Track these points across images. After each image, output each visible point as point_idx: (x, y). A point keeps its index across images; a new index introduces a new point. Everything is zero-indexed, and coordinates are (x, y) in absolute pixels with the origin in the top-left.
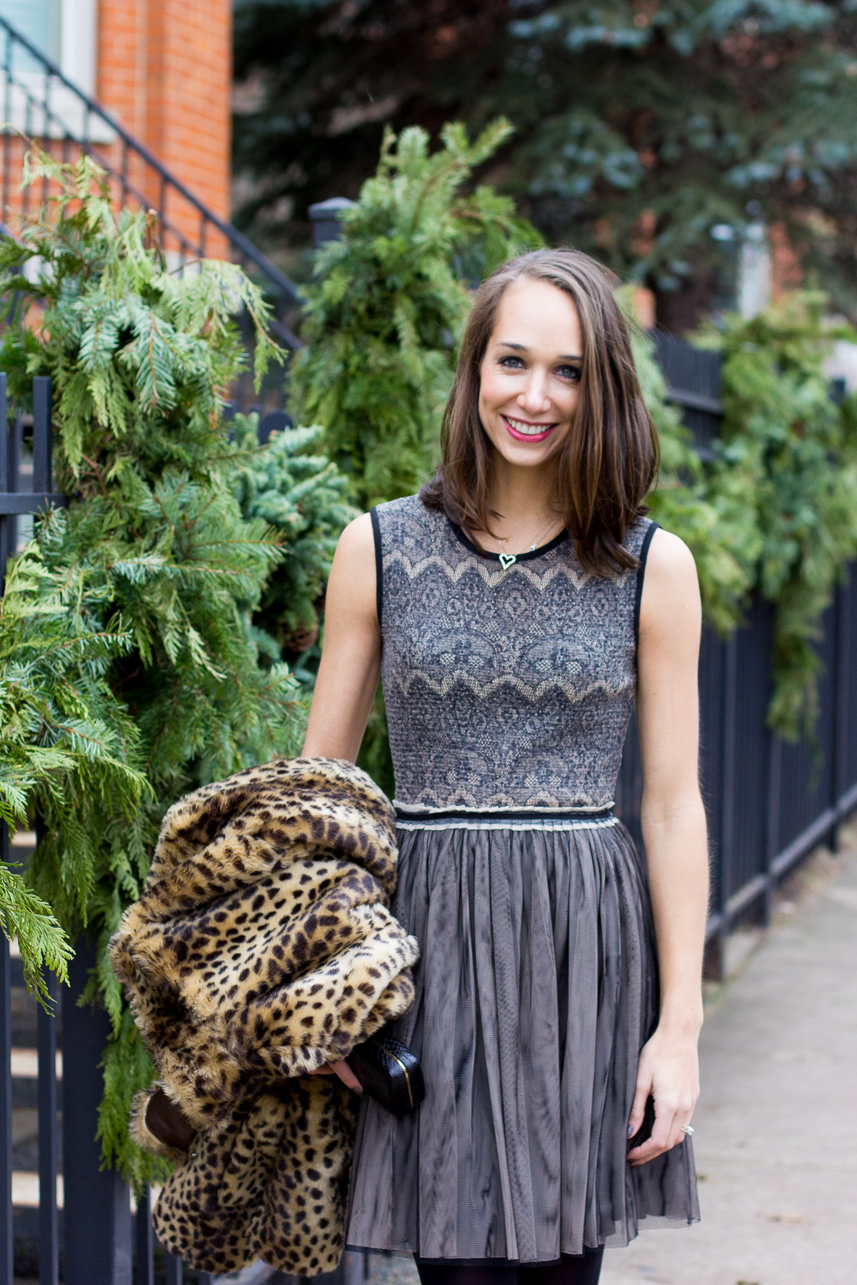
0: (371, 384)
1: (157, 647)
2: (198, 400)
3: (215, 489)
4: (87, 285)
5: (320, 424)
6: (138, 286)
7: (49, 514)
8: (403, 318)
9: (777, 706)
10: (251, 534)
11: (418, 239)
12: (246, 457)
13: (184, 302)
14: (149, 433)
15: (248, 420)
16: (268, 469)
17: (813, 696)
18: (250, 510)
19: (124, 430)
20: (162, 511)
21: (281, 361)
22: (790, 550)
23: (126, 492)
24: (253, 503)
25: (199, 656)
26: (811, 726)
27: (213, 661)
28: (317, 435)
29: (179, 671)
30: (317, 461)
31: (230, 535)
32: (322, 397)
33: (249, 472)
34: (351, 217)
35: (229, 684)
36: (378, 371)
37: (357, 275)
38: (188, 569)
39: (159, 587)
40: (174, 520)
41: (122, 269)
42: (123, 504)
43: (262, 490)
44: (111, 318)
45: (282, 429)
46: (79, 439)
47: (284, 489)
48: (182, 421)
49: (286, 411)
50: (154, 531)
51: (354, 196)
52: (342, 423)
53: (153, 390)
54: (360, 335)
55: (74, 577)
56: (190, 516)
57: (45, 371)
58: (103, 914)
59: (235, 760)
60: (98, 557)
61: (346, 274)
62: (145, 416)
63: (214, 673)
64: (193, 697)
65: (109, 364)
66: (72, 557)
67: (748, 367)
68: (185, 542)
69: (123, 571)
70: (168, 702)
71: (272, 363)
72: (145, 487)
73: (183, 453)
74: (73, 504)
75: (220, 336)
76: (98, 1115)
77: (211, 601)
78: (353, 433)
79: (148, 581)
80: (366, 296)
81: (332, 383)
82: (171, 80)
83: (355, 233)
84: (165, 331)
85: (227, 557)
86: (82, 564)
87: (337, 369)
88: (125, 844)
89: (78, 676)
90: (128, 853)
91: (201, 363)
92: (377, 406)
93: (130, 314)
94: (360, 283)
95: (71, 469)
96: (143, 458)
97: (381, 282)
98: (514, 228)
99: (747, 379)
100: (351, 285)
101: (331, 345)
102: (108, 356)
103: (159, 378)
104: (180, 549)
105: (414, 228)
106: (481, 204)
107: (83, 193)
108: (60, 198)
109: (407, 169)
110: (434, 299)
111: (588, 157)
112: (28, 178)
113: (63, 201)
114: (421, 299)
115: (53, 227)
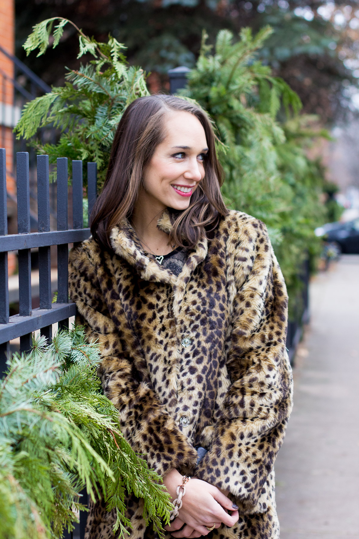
8: (225, 129)
11: (233, 87)
34: (192, 77)
83: (195, 84)
105: (230, 82)
106: (255, 69)
107: (115, 59)
108: (97, 62)
109: (221, 52)
110: (239, 118)
111: (171, 56)
112: (83, 50)
113: (100, 64)
114: (230, 119)
115: (93, 78)
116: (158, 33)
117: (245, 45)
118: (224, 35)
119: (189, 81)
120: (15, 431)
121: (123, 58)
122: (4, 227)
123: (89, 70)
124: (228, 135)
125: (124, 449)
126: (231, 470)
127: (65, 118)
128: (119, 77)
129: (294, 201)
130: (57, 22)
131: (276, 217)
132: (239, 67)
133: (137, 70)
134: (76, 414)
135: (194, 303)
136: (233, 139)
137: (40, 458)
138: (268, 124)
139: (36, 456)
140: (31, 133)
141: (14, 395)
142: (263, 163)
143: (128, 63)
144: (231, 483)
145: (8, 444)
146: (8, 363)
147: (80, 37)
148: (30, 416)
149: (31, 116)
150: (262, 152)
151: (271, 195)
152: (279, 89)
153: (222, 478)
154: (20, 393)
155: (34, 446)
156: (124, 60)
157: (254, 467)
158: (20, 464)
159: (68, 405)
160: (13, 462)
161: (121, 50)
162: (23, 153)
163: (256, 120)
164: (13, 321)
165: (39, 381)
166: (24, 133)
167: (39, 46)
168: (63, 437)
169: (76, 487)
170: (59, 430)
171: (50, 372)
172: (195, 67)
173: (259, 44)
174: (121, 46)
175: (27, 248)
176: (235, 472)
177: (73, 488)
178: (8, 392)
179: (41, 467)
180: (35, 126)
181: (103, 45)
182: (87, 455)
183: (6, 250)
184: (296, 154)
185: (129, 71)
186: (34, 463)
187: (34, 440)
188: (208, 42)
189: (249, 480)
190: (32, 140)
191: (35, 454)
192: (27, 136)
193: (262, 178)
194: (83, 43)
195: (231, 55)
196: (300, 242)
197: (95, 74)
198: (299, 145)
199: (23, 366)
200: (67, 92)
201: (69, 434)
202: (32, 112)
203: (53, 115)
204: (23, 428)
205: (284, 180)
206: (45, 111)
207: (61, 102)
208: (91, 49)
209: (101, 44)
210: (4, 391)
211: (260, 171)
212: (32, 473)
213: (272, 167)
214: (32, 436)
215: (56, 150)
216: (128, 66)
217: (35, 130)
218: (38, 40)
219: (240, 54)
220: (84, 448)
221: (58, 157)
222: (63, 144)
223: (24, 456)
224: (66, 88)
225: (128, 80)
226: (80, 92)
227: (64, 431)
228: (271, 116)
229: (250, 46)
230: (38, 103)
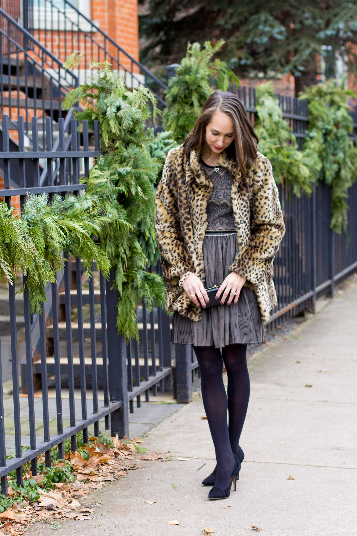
0: (186, 118)
1: (129, 192)
2: (138, 125)
3: (143, 149)
4: (107, 95)
5: (172, 130)
6: (121, 95)
7: (100, 157)
8: (195, 99)
9: (333, 221)
10: (153, 161)
11: (198, 76)
12: (151, 140)
13: (133, 99)
14: (125, 135)
15: (151, 130)
16: (157, 144)
17: (346, 218)
18: (153, 155)
19: (119, 134)
20: (130, 155)
21: (160, 114)
22: (335, 167)
23: (120, 150)
24: (153, 153)
25: (141, 194)
26: (345, 227)
27: (144, 195)
28: (171, 133)
29: (135, 198)
30: (171, 141)
31: (148, 161)
32: (172, 122)
33: (152, 144)
34: (179, 70)
35: (149, 201)
36: (188, 114)
37: (181, 86)
38: (137, 170)
39: (129, 176)
40: (133, 158)
41: (117, 91)
42: (119, 154)
43: (156, 149)
44: (115, 104)
45: (161, 132)
46: (107, 137)
47: (162, 149)
48: (134, 131)
49: (161, 127)
50: (127, 161)
51: (180, 64)
52: (178, 130)
53: (127, 123)
54: (182, 104)
55: (107, 173)
56: (137, 156)
57: (96, 119)
58: (117, 265)
59: (151, 225)
60: (113, 168)
61: (178, 86)
62: (124, 130)
63: (145, 198)
64: (139, 205)
65: (114, 117)
66: (106, 168)
67: (317, 105)
68: (136, 163)
69: (120, 171)
70: (133, 207)
71: (158, 115)
72: (125, 149)
73: (134, 139)
74: (106, 154)
75: (143, 108)
76: (117, 320)
77: (143, 179)
78: (181, 132)
79: (127, 174)
80: (184, 92)
81: (175, 118)
82: (117, 9)
83: (180, 74)
84: (129, 107)
85: (147, 167)
86: (109, 170)
87: (176, 114)
88: (122, 245)
89: (109, 199)
90: (123, 247)
91: (139, 115)
92: (188, 124)
93: (119, 103)
94: (182, 89)
95: (105, 145)
96: (124, 141)
97: (188, 88)
98: (226, 71)
99: (316, 109)
100: (179, 89)
101: (174, 107)
102: (114, 114)
103: (128, 120)
104: (135, 166)
105: (197, 72)
109: (194, 55)
114: (199, 93)
117: (208, 51)
119: (177, 72)
126: (252, 272)
135: (242, 204)
140: (70, 107)
144: (252, 277)
152: (229, 74)
153: (248, 275)
157: (262, 273)
173: (216, 50)
176: (253, 273)
180: (71, 104)
189: (259, 278)
203: (79, 98)
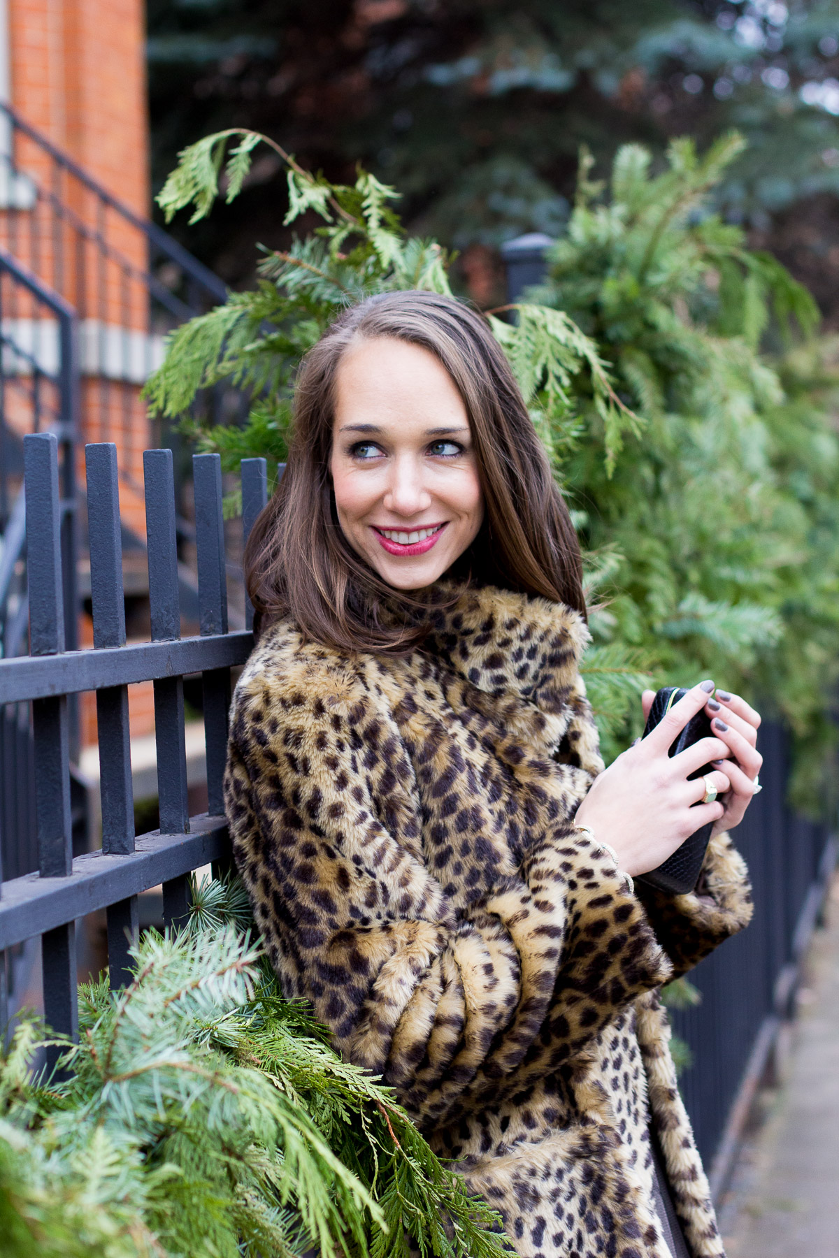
8: (640, 376)
34: (560, 255)
98: (753, 263)
105: (647, 266)
106: (706, 234)
107: (373, 223)
108: (332, 231)
109: (626, 197)
110: (671, 351)
111: (515, 207)
112: (297, 205)
113: (338, 235)
114: (652, 353)
115: (324, 269)
116: (484, 154)
117: (681, 178)
118: (632, 158)
119: (551, 268)
120: (149, 1115)
121: (393, 219)
122: (117, 626)
123: (312, 250)
124: (647, 391)
125: (410, 1148)
127: (261, 363)
128: (385, 264)
129: (811, 539)
130: (235, 141)
131: (770, 578)
132: (667, 230)
133: (427, 246)
134: (297, 1067)
136: (660, 399)
137: (211, 1179)
138: (741, 361)
139: (200, 1173)
140: (182, 401)
141: (147, 1032)
142: (734, 452)
143: (404, 231)
145: (133, 1147)
146: (133, 952)
147: (290, 175)
148: (183, 1079)
149: (180, 361)
150: (728, 428)
151: (755, 527)
152: (764, 279)
154: (161, 1024)
155: (195, 1150)
156: (396, 225)
158: (162, 1193)
159: (280, 1045)
160: (145, 1190)
161: (387, 203)
162: (160, 453)
163: (712, 354)
164: (144, 848)
165: (206, 994)
166: (166, 401)
167: (193, 198)
168: (264, 1128)
169: (296, 1242)
170: (255, 1112)
171: (231, 975)
172: (565, 234)
173: (713, 175)
174: (387, 192)
175: (173, 674)
177: (289, 1245)
178: (131, 1023)
179: (212, 1202)
180: (190, 386)
181: (345, 192)
182: (321, 1171)
183: (122, 682)
184: (812, 428)
185: (407, 250)
186: (193, 1190)
187: (195, 1134)
188: (594, 175)
190: (184, 419)
191: (198, 1168)
192: (172, 409)
193: (732, 490)
194: (298, 186)
195: (648, 203)
196: (825, 635)
197: (327, 259)
198: (819, 406)
199: (167, 961)
200: (263, 304)
201: (276, 1121)
202: (182, 353)
203: (232, 358)
204: (168, 1108)
205: (784, 489)
206: (213, 349)
207: (250, 327)
208: (317, 202)
209: (340, 189)
210: (122, 1022)
211: (728, 471)
212: (189, 1214)
213: (756, 460)
214: (190, 1127)
215: (240, 440)
216: (404, 239)
217: (192, 394)
218: (191, 185)
219: (668, 201)
220: (314, 1153)
221: (245, 456)
222: (256, 426)
223: (171, 1175)
224: (259, 293)
225: (404, 270)
226: (293, 304)
227: (265, 1113)
228: (747, 343)
229: (693, 180)
230: (197, 332)
